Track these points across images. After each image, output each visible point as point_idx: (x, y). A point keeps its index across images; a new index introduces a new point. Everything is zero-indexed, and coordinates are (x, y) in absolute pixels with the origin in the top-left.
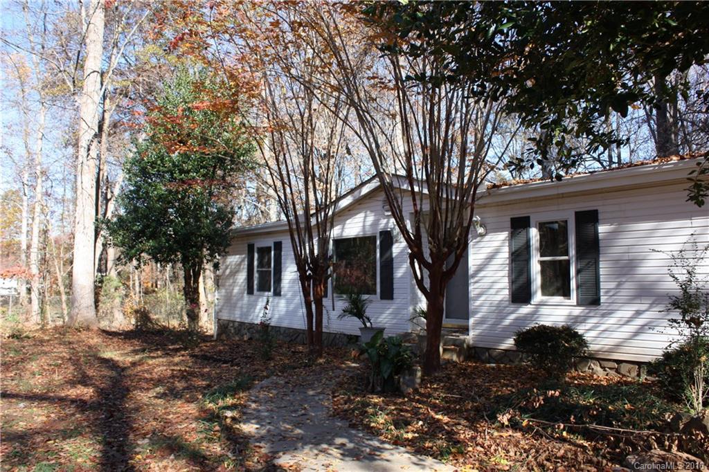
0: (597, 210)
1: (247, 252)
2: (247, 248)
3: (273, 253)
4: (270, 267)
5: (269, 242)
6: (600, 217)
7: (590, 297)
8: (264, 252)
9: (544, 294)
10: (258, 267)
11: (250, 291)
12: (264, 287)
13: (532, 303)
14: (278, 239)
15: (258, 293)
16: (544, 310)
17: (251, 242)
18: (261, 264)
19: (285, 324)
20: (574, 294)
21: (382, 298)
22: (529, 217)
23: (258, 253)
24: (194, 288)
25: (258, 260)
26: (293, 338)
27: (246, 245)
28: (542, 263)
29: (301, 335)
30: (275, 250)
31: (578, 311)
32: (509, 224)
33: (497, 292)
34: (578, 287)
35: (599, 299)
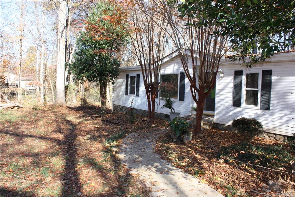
0: (272, 70)
1: (126, 78)
2: (125, 76)
3: (136, 78)
4: (135, 84)
5: (134, 74)
6: (273, 73)
7: (266, 107)
8: (133, 78)
9: (246, 104)
10: (130, 84)
11: (127, 94)
12: (132, 92)
13: (241, 107)
14: (138, 73)
15: (130, 95)
16: (246, 111)
17: (128, 73)
18: (131, 83)
19: (140, 108)
20: (259, 105)
21: (180, 100)
22: (242, 71)
23: (130, 78)
24: (104, 92)
25: (130, 81)
26: (143, 114)
27: (125, 75)
28: (247, 91)
29: (146, 113)
30: (137, 77)
31: (260, 112)
32: (234, 73)
33: (227, 101)
34: (261, 102)
35: (269, 108)
